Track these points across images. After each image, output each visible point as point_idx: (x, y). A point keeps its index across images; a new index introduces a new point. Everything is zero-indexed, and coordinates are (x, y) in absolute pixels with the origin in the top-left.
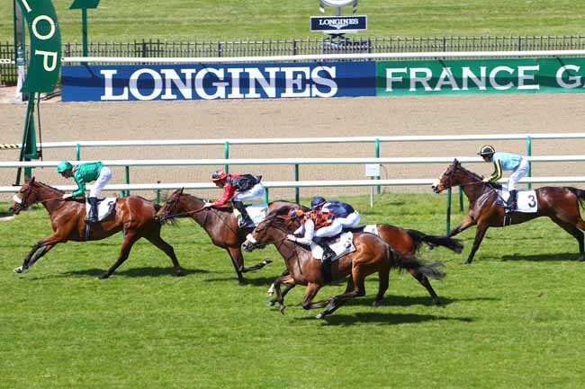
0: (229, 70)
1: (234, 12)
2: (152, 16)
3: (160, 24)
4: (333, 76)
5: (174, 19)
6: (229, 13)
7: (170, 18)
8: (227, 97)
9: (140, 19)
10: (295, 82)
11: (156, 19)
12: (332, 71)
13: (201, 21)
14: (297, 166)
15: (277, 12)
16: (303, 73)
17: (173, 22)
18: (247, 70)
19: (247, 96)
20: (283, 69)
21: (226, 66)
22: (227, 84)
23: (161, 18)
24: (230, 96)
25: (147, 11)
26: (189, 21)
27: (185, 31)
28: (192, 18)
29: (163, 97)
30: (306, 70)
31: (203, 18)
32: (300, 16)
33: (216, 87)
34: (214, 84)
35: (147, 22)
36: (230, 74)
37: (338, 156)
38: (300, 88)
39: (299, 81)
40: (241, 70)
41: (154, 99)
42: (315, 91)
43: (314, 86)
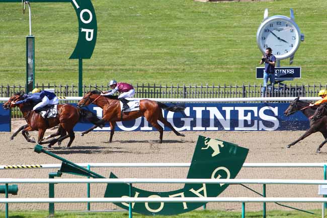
0: (194, 108)
1: (187, 63)
2: (124, 65)
3: (131, 72)
4: (276, 114)
5: (142, 67)
6: (184, 64)
7: (138, 67)
8: (192, 130)
9: (115, 67)
10: (246, 118)
11: (128, 67)
12: (275, 110)
13: (162, 70)
14: (265, 185)
15: (221, 63)
16: (252, 112)
17: (141, 70)
18: (208, 108)
19: (208, 129)
20: (236, 108)
21: (191, 105)
22: (192, 119)
23: (131, 67)
24: (194, 129)
25: (120, 61)
26: (152, 69)
27: (151, 77)
28: (155, 67)
29: (142, 129)
30: (255, 109)
31: (164, 67)
32: (240, 66)
33: (184, 122)
34: (182, 119)
35: (120, 69)
36: (195, 111)
37: (286, 177)
38: (249, 123)
39: (249, 118)
40: (203, 108)
41: (135, 130)
42: (262, 126)
43: (260, 122)
